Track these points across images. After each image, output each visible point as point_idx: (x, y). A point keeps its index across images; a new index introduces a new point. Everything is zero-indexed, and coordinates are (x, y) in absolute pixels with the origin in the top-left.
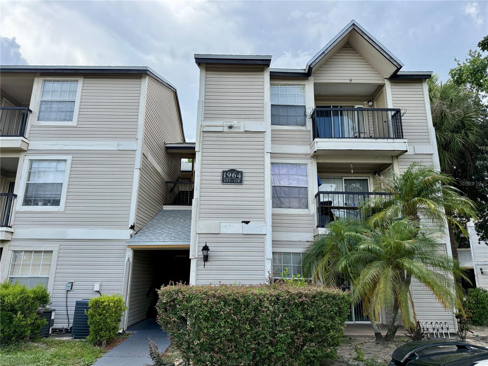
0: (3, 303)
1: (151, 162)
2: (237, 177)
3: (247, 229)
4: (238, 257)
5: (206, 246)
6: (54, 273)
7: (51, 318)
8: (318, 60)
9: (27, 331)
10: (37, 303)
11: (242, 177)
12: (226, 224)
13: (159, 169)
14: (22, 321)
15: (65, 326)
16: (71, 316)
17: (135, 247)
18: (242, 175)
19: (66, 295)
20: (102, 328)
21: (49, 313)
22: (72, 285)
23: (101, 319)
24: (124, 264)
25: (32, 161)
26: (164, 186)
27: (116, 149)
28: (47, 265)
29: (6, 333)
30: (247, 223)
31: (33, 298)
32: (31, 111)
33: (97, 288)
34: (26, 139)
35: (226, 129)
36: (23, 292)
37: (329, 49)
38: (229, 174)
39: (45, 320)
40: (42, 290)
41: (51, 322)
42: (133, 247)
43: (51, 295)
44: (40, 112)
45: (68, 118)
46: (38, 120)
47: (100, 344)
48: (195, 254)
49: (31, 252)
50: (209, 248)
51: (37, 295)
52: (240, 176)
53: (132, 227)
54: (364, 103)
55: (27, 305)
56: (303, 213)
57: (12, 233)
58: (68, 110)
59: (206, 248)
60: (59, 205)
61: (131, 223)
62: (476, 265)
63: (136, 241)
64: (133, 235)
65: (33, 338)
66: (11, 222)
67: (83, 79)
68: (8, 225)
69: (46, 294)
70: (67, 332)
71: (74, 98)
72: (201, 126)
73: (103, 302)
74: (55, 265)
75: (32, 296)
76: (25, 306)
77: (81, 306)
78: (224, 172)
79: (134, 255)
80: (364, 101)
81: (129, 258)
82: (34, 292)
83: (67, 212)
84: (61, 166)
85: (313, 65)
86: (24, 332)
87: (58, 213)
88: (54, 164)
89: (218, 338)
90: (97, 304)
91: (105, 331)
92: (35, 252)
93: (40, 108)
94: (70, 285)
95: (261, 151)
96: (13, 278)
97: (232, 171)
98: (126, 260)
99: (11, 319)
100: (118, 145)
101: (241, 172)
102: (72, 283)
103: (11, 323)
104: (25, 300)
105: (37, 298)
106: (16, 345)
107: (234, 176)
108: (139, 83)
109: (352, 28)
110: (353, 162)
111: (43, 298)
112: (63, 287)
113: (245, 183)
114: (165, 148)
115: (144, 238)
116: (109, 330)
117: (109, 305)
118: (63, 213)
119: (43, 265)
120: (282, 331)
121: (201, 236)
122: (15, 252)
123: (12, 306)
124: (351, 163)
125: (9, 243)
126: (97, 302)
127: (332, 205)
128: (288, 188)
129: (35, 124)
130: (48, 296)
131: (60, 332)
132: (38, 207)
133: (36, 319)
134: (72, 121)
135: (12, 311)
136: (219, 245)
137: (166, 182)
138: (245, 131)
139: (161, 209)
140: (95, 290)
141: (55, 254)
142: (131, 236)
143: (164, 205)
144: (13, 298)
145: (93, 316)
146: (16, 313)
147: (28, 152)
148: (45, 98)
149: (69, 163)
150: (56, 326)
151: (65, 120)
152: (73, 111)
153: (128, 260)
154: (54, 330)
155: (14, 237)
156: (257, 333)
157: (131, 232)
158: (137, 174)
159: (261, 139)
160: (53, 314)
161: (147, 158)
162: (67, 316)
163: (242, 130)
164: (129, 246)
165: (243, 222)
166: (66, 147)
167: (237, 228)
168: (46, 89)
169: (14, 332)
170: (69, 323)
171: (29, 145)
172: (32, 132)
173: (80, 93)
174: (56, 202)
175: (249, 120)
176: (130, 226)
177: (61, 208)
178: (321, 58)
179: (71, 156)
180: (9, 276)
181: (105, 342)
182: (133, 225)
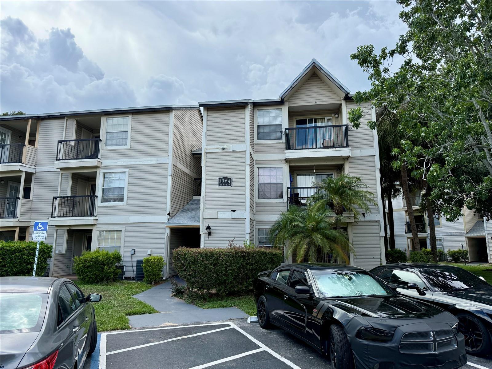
0: (98, 260)
1: (180, 168)
2: (228, 182)
3: (235, 215)
4: (229, 233)
5: (208, 226)
6: (123, 244)
7: (123, 270)
8: (288, 93)
9: (111, 275)
10: (115, 260)
11: (231, 182)
12: (221, 212)
13: (187, 171)
14: (108, 270)
15: (132, 276)
16: (134, 267)
17: (171, 227)
18: (231, 180)
19: (131, 257)
20: (151, 274)
21: (122, 267)
22: (134, 251)
23: (150, 269)
24: (165, 237)
25: (104, 174)
26: (193, 182)
27: (156, 163)
28: (118, 239)
29: (101, 277)
30: (234, 211)
31: (113, 258)
32: (101, 140)
33: (149, 253)
34: (100, 159)
35: (221, 151)
36: (107, 254)
37: (296, 84)
38: (223, 180)
39: (120, 270)
40: (117, 253)
41: (124, 273)
42: (170, 227)
43: (122, 256)
44: (106, 140)
45: (124, 143)
46: (106, 146)
47: (151, 283)
48: (203, 231)
49: (109, 231)
50: (211, 227)
51: (115, 256)
52: (230, 181)
53: (169, 214)
54: (332, 115)
55: (110, 261)
56: (279, 202)
57: (97, 219)
58: (124, 138)
59: (208, 228)
60: (123, 202)
61: (168, 212)
62: (488, 234)
63: (171, 223)
64: (169, 219)
65: (115, 280)
66: (96, 213)
67: (131, 115)
68: (94, 215)
69: (120, 255)
70: (133, 279)
71: (127, 129)
72: (205, 149)
73: (151, 260)
74: (123, 239)
75: (112, 256)
76: (109, 262)
77: (139, 262)
78: (219, 179)
79: (171, 232)
80: (332, 114)
81: (168, 234)
82: (113, 254)
83: (128, 206)
84: (122, 176)
85: (284, 97)
86: (110, 276)
87: (123, 206)
88: (118, 175)
89: (197, 272)
90: (147, 261)
91: (153, 276)
92: (111, 231)
93: (106, 137)
94: (133, 251)
95: (243, 164)
96: (100, 247)
97: (225, 178)
98: (166, 235)
99: (103, 269)
100: (157, 160)
101: (231, 179)
102: (134, 250)
103: (103, 271)
104: (109, 258)
105: (115, 258)
106: (106, 283)
107: (226, 181)
108: (168, 116)
109: (313, 65)
110: (315, 164)
111: (118, 258)
112: (129, 252)
113: (233, 185)
114: (192, 155)
115: (176, 221)
116: (155, 275)
117: (154, 261)
118: (126, 206)
119: (117, 239)
120: (231, 269)
121: (206, 220)
122: (99, 231)
123: (103, 262)
124: (314, 165)
125: (95, 227)
126: (147, 260)
127: (299, 196)
128: (270, 185)
129: (104, 149)
130: (121, 256)
131: (129, 279)
132: (111, 203)
133: (115, 270)
134: (127, 145)
135: (102, 264)
136: (217, 225)
137: (195, 179)
138: (233, 151)
139: (191, 199)
140: (148, 254)
141: (123, 232)
142: (168, 220)
143: (194, 195)
144: (103, 258)
145: (146, 267)
146: (105, 266)
147: (102, 168)
148: (109, 131)
149: (127, 173)
150: (126, 276)
151: (122, 145)
152: (127, 138)
153: (167, 235)
154: (126, 278)
155: (98, 222)
156: (217, 270)
157: (168, 217)
158: (170, 179)
159: (244, 156)
160: (125, 268)
161: (176, 167)
162: (132, 267)
163: (231, 150)
164: (167, 226)
165: (232, 211)
166: (124, 163)
167: (228, 214)
168: (109, 124)
169: (105, 276)
170: (134, 274)
171: (102, 163)
172: (103, 154)
173: (131, 125)
174: (121, 200)
175: (235, 143)
176: (167, 214)
177: (124, 203)
178: (289, 91)
179: (128, 169)
180: (98, 246)
181: (153, 282)
182: (169, 212)
